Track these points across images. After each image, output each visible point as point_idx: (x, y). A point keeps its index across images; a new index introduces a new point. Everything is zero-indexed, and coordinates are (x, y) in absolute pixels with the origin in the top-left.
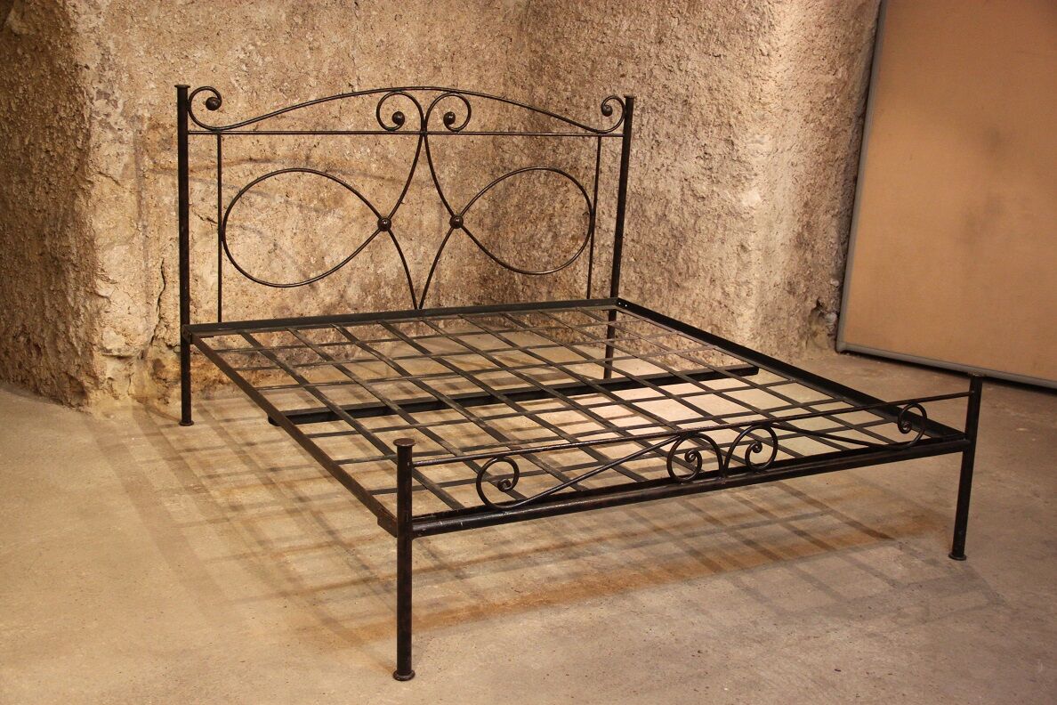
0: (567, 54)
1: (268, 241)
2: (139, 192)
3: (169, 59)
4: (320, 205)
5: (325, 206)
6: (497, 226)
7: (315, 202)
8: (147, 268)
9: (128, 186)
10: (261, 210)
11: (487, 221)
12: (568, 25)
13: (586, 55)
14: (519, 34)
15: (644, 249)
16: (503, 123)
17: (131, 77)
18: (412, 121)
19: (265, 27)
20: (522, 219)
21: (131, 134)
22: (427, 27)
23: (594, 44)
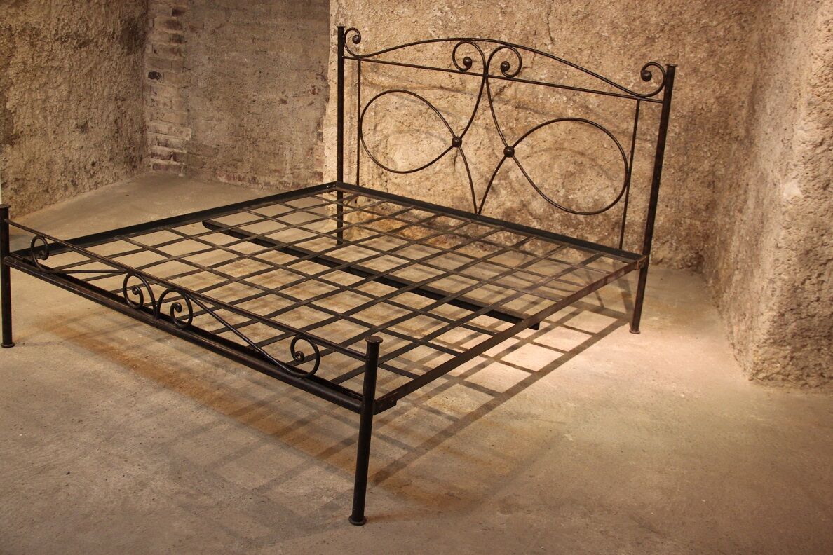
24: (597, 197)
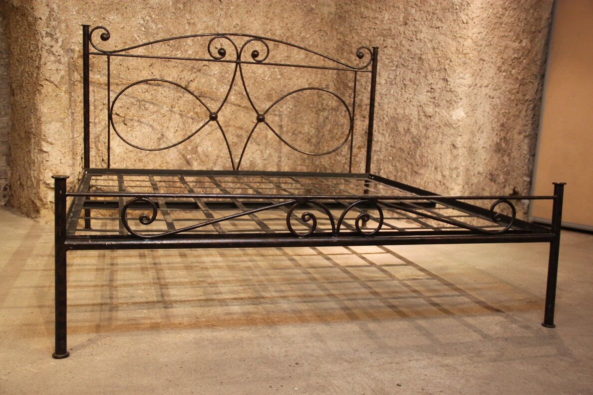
0: (356, 38)
1: (157, 132)
2: (70, 93)
3: (92, 18)
4: (195, 116)
5: (199, 117)
6: (319, 143)
7: (192, 114)
8: (73, 138)
9: (64, 89)
10: (153, 113)
11: (314, 140)
12: (356, 21)
13: (366, 37)
14: (332, 30)
15: (397, 151)
16: (323, 82)
17: (67, 26)
18: (231, 54)
19: (158, 7)
20: (332, 138)
21: (67, 59)
22: (269, 20)
23: (370, 30)
24: (251, 159)
